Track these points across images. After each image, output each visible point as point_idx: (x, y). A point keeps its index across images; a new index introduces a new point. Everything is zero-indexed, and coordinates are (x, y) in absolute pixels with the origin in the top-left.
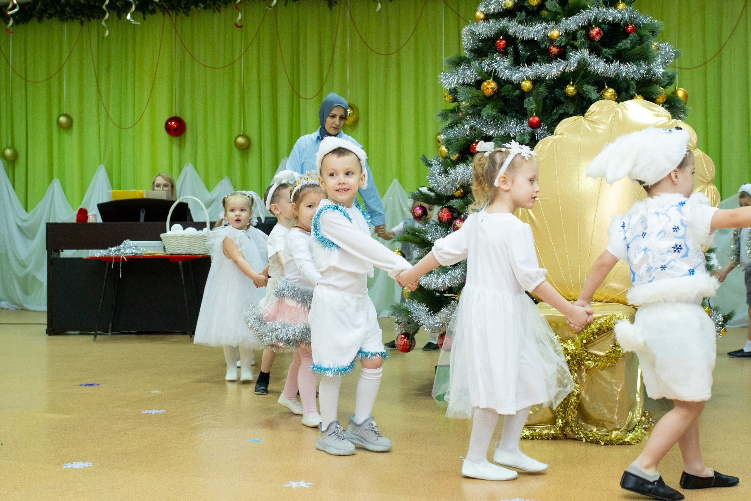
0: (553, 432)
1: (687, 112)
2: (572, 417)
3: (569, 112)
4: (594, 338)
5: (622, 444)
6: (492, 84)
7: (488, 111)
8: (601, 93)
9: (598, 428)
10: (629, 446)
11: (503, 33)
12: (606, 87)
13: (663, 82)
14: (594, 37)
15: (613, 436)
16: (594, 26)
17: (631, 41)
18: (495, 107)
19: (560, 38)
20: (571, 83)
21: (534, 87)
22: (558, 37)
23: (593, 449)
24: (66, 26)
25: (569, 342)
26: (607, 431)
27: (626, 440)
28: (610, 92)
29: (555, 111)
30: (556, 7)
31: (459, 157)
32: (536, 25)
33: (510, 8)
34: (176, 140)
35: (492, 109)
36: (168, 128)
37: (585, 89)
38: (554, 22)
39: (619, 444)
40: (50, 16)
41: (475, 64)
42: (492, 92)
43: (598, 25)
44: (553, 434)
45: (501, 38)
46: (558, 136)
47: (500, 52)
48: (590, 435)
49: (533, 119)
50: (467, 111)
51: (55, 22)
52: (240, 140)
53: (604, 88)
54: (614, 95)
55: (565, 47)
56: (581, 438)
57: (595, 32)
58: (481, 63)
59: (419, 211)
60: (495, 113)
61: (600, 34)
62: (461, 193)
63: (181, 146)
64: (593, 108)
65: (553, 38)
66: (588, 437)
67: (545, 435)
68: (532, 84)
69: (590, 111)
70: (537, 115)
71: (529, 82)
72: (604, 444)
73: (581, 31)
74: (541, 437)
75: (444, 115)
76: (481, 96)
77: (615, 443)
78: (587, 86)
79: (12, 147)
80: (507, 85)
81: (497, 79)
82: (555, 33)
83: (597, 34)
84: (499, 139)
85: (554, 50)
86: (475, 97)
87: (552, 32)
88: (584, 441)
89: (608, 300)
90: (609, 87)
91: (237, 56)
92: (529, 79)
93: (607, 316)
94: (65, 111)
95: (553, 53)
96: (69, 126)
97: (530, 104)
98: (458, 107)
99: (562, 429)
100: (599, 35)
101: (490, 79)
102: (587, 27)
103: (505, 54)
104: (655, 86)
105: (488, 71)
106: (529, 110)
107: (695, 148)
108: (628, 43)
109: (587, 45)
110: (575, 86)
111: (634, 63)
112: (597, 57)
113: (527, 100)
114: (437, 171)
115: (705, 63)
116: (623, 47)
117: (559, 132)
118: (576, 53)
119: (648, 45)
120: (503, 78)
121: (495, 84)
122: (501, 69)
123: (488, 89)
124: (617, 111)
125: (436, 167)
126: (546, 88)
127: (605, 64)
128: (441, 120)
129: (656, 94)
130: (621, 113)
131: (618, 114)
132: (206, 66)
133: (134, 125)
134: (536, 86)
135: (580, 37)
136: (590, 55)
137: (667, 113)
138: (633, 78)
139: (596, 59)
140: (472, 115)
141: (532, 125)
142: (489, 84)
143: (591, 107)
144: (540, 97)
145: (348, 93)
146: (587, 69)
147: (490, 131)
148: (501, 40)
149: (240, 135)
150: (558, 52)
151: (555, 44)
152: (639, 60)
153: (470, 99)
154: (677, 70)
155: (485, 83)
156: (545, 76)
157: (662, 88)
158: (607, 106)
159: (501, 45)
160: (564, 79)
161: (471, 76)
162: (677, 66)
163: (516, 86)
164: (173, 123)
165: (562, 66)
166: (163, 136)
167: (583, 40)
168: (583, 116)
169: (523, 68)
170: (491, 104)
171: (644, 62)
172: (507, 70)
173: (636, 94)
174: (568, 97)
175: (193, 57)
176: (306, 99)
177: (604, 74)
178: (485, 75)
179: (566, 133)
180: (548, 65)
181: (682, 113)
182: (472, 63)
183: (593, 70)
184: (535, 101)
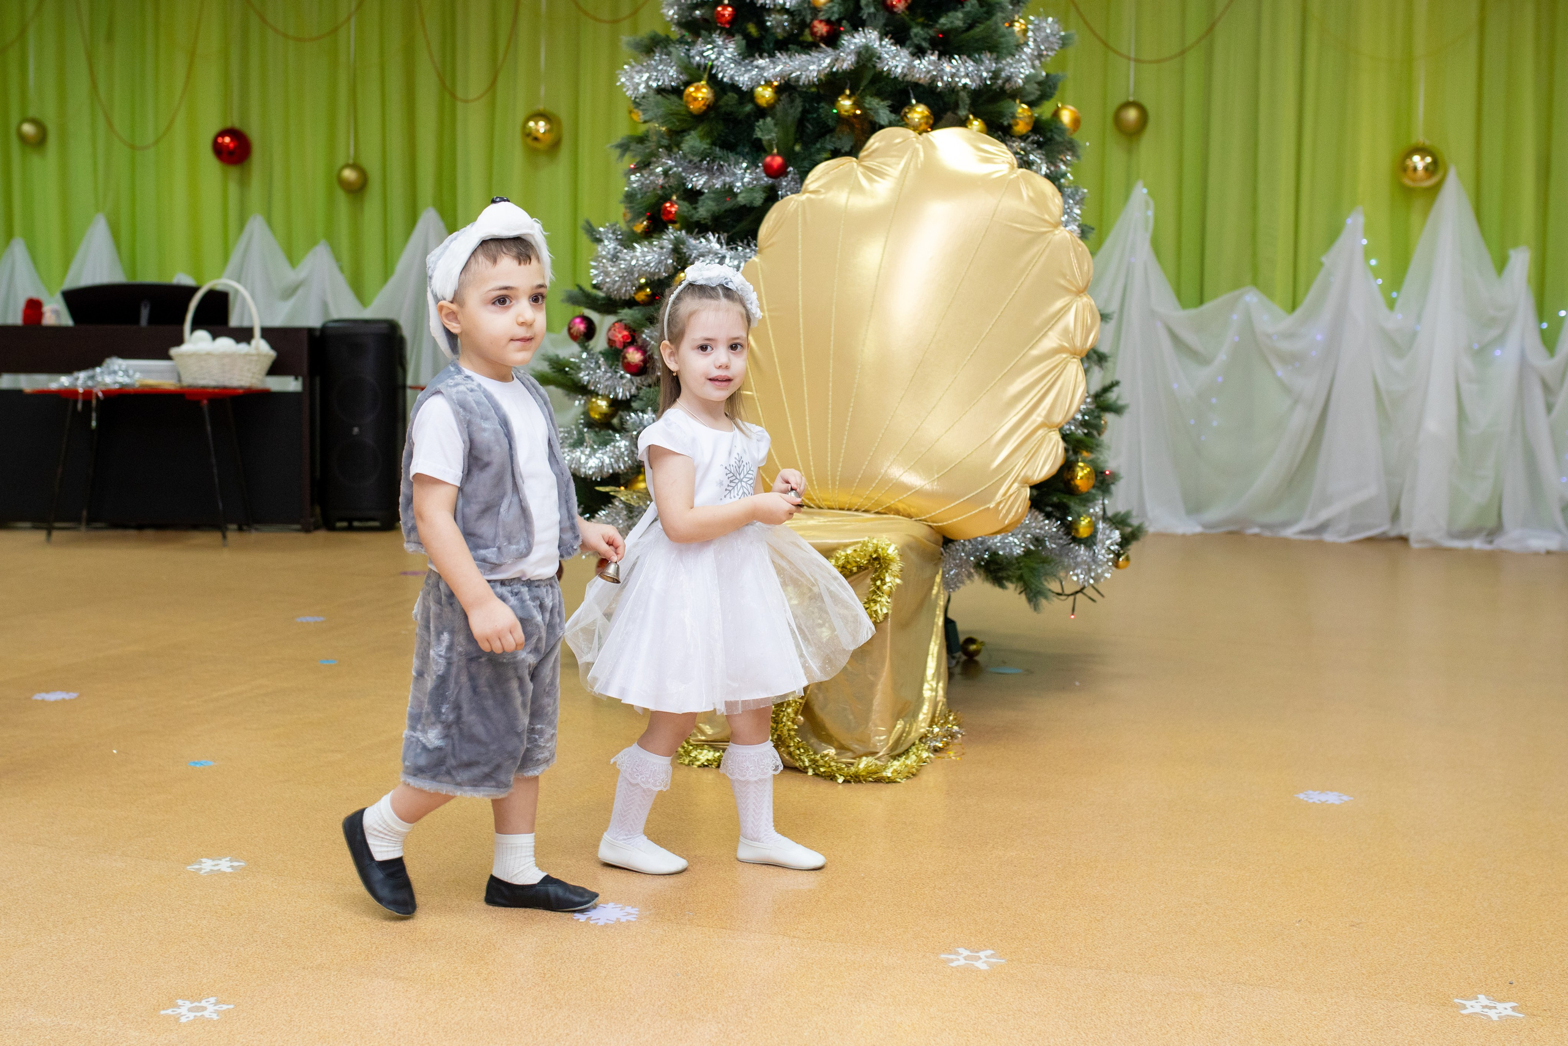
1: (1080, 152)
2: (789, 730)
3: (843, 147)
6: (705, 90)
7: (693, 141)
8: (902, 114)
9: (839, 751)
10: (890, 785)
12: (914, 101)
13: (1030, 94)
15: (862, 766)
17: (967, 14)
18: (708, 134)
19: (830, 5)
20: (848, 92)
21: (779, 100)
22: (825, 5)
23: (824, 788)
26: (854, 756)
27: (884, 774)
28: (919, 112)
29: (818, 145)
31: (648, 227)
34: (234, 172)
35: (702, 138)
36: (219, 150)
37: (867, 106)
41: (680, 51)
42: (704, 105)
45: (726, 2)
46: (807, 195)
47: (722, 29)
48: (821, 762)
49: (772, 161)
50: (659, 141)
52: (349, 174)
53: (909, 103)
54: (927, 117)
55: (839, 21)
56: (806, 768)
58: (689, 49)
59: (581, 327)
60: (707, 147)
61: (906, 0)
62: (647, 296)
63: (244, 183)
64: (875, 141)
65: (818, 5)
66: (817, 766)
68: (776, 93)
69: (867, 149)
70: (779, 154)
71: (770, 90)
72: (844, 781)
75: (624, 147)
76: (684, 113)
77: (865, 780)
78: (872, 99)
80: (730, 93)
81: (714, 81)
84: (712, 195)
85: (821, 28)
86: (672, 114)
88: (810, 772)
89: (880, 509)
90: (919, 102)
91: (343, 15)
92: (768, 83)
93: (857, 543)
94: (32, 113)
95: (817, 35)
96: (39, 142)
97: (766, 131)
100: (903, 2)
101: (699, 81)
103: (729, 33)
104: (1010, 100)
105: (699, 65)
106: (764, 143)
107: (1056, 225)
108: (958, 19)
109: (881, 21)
110: (853, 99)
111: (969, 56)
112: (895, 44)
113: (761, 122)
114: (608, 253)
115: (1183, 53)
116: (949, 26)
117: (812, 187)
118: (856, 35)
119: (996, 23)
120: (725, 80)
121: (709, 89)
122: (723, 63)
123: (696, 99)
124: (916, 150)
125: (610, 245)
126: (798, 102)
127: (911, 58)
128: (622, 155)
129: (1014, 117)
130: (922, 154)
131: (918, 155)
132: (285, 36)
133: (157, 142)
134: (784, 97)
135: (867, 5)
136: (881, 39)
137: (1010, 157)
138: (965, 85)
139: (893, 48)
140: (669, 149)
141: (769, 171)
142: (697, 89)
143: (871, 141)
144: (790, 118)
145: (542, 91)
146: (874, 67)
147: (698, 181)
148: (725, 7)
149: (347, 166)
150: (828, 32)
151: (822, 16)
152: (980, 50)
153: (665, 119)
154: (1132, 64)
155: (691, 89)
156: (798, 78)
157: (1025, 106)
158: (898, 140)
159: (723, 15)
160: (833, 84)
161: (671, 74)
162: (1132, 55)
163: (748, 96)
164: (227, 140)
165: (828, 61)
166: (210, 164)
167: (872, 10)
168: (857, 157)
169: (760, 62)
170: (700, 128)
171: (988, 55)
172: (732, 65)
173: (971, 117)
174: (839, 118)
175: (263, 20)
176: (466, 101)
177: (909, 78)
178: (694, 73)
179: (823, 191)
180: (804, 57)
181: (1069, 153)
182: (672, 49)
183: (885, 69)
184: (775, 124)
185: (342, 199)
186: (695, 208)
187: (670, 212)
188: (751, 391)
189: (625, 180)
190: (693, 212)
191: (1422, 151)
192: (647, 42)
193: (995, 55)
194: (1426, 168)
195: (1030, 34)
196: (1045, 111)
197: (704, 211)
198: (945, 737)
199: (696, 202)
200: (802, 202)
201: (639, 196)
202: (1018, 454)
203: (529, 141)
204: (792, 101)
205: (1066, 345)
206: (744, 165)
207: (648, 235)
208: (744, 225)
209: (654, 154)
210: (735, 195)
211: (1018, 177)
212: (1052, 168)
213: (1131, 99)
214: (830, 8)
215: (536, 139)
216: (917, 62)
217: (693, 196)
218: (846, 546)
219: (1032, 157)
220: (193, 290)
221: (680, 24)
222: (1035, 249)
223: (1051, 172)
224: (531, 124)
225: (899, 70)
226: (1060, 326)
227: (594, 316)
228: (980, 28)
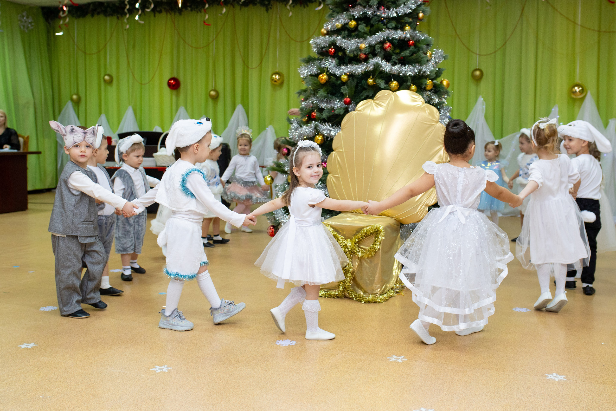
0: (337, 294)
2: (349, 285)
4: (363, 239)
5: (375, 302)
6: (325, 76)
7: (321, 93)
8: (389, 84)
9: (364, 293)
11: (333, 44)
12: (393, 80)
13: (432, 76)
14: (386, 49)
15: (370, 298)
16: (387, 42)
17: (411, 51)
18: (326, 90)
20: (371, 77)
22: (364, 48)
23: (358, 304)
24: (108, 19)
25: (349, 240)
26: (368, 295)
27: (377, 300)
28: (394, 84)
30: (365, 29)
31: (307, 119)
32: (352, 40)
33: (339, 28)
34: (174, 92)
35: (324, 92)
36: (170, 85)
38: (363, 39)
39: (374, 303)
40: (99, 14)
41: (317, 62)
42: (325, 81)
43: (389, 41)
44: (337, 295)
45: (332, 47)
46: (357, 112)
47: (331, 56)
49: (347, 99)
50: (311, 92)
51: (102, 17)
52: (213, 93)
53: (391, 80)
54: (397, 85)
55: (369, 54)
57: (387, 46)
58: (320, 62)
60: (326, 94)
63: (178, 96)
64: (379, 94)
65: (362, 49)
66: (357, 297)
67: (332, 295)
68: (348, 77)
69: (376, 97)
70: (349, 97)
71: (346, 76)
72: (364, 303)
73: (378, 45)
74: (330, 296)
75: (300, 93)
76: (318, 83)
79: (77, 94)
80: (333, 77)
81: (328, 73)
82: (363, 46)
84: (328, 110)
85: (363, 56)
86: (315, 84)
87: (360, 45)
88: (354, 299)
90: (395, 80)
91: (211, 40)
92: (345, 74)
93: (370, 226)
94: (108, 72)
95: (361, 58)
96: (110, 82)
97: (345, 90)
99: (343, 291)
100: (389, 48)
101: (324, 73)
102: (383, 43)
103: (333, 57)
104: (425, 79)
105: (324, 67)
106: (344, 94)
107: (437, 122)
108: (407, 53)
109: (383, 53)
110: (373, 79)
111: (411, 65)
112: (386, 62)
113: (343, 87)
114: (294, 128)
115: (495, 52)
116: (404, 55)
117: (359, 109)
118: (374, 59)
119: (420, 54)
120: (332, 73)
121: (327, 76)
122: (331, 67)
123: (322, 79)
124: (392, 97)
125: (295, 125)
126: (355, 80)
127: (392, 66)
128: (299, 96)
129: (426, 84)
130: (394, 99)
131: (392, 99)
132: (192, 47)
133: (149, 82)
134: (350, 78)
135: (378, 49)
136: (382, 60)
137: (422, 99)
138: (410, 74)
139: (386, 63)
140: (314, 95)
141: (346, 103)
142: (323, 76)
143: (377, 94)
144: (353, 85)
145: (278, 65)
146: (379, 69)
147: (323, 105)
148: (332, 49)
149: (212, 90)
150: (365, 57)
151: (363, 52)
152: (415, 63)
153: (312, 85)
154: (478, 56)
155: (321, 76)
156: (355, 73)
157: (430, 81)
158: (387, 94)
159: (332, 52)
160: (366, 75)
161: (314, 70)
162: (478, 53)
163: (339, 78)
164: (172, 81)
165: (364, 67)
166: (167, 89)
167: (379, 50)
168: (373, 99)
169: (343, 67)
170: (324, 88)
171: (418, 64)
172: (334, 68)
173: (412, 84)
174: (369, 86)
175: (184, 41)
176: (252, 69)
177: (391, 72)
178: (322, 70)
179: (362, 110)
180: (357, 66)
181: (446, 95)
182: (315, 62)
183: (383, 70)
184: (348, 87)
185: (210, 101)
186: (322, 115)
187: (314, 116)
188: (338, 175)
189: (300, 103)
190: (321, 116)
191: (579, 86)
192: (307, 59)
193: (420, 64)
194: (580, 91)
195: (433, 55)
196: (437, 81)
197: (325, 115)
198: (400, 288)
199: (322, 112)
200: (355, 114)
201: (304, 109)
202: (424, 196)
203: (273, 82)
204: (353, 80)
205: (440, 161)
206: (338, 100)
207: (307, 122)
208: (337, 120)
209: (309, 96)
210: (335, 110)
211: (425, 106)
212: (440, 100)
213: (477, 68)
214: (366, 50)
215: (275, 81)
216: (394, 67)
217: (321, 110)
218: (367, 227)
219: (432, 97)
220: (161, 134)
221: (318, 53)
222: (430, 130)
223: (439, 101)
224: (274, 76)
225: (388, 70)
226: (438, 155)
228: (415, 55)
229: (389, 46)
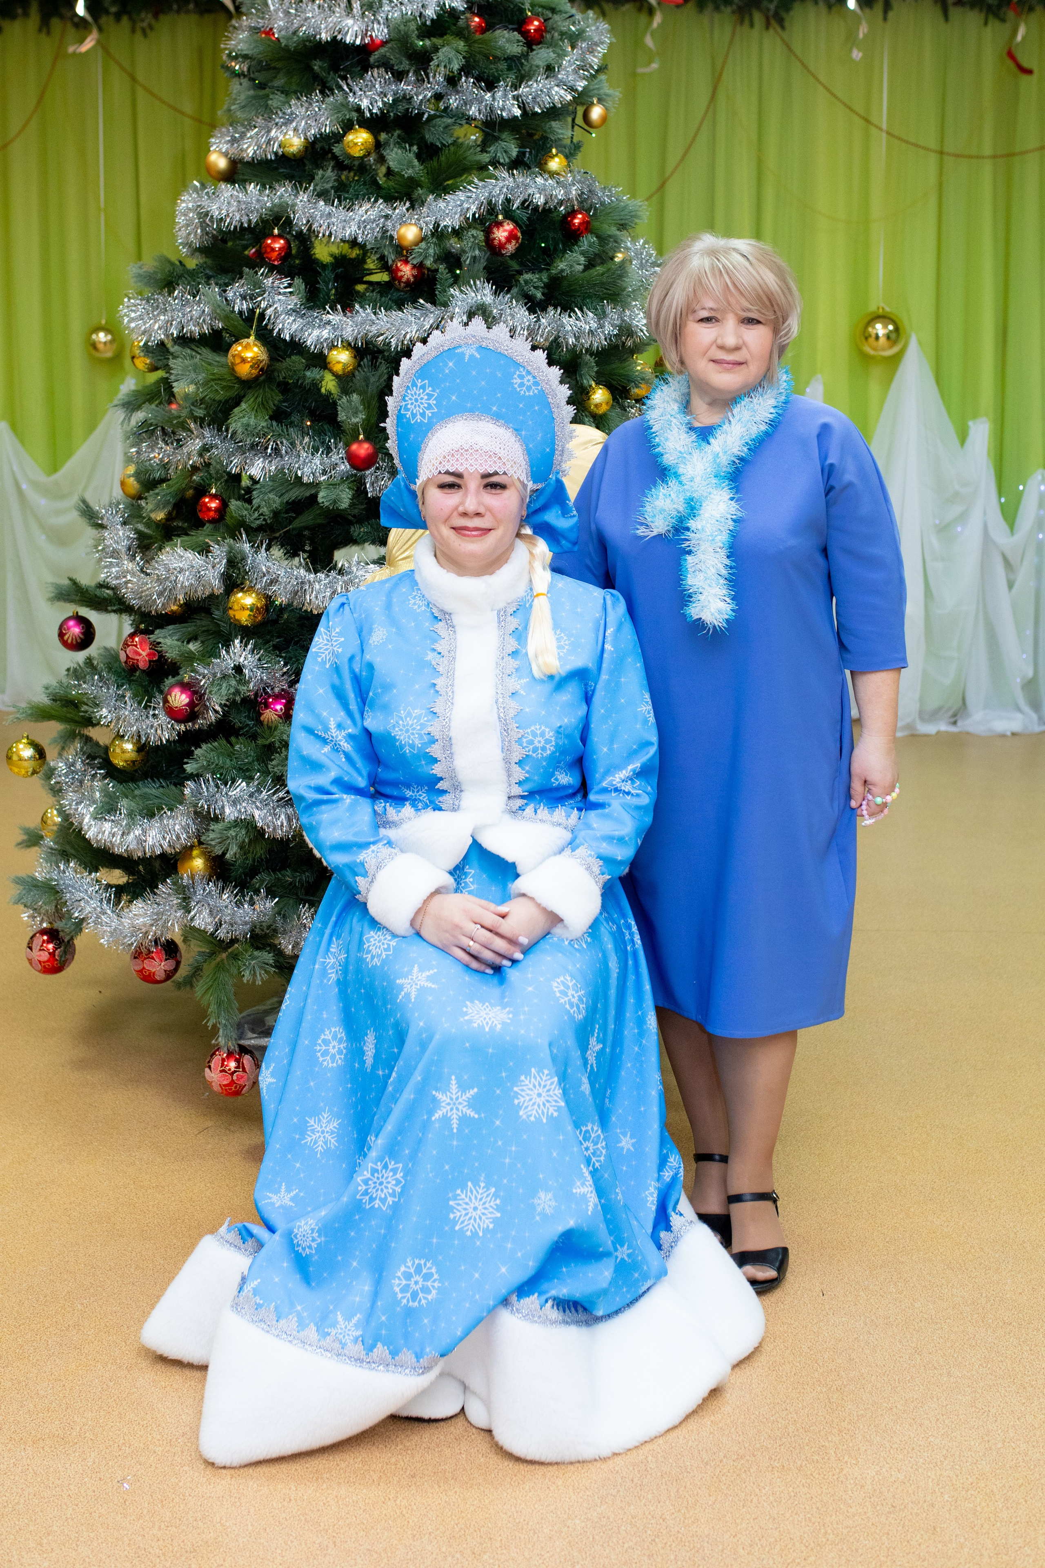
6: (256, 349)
7: (245, 415)
11: (280, 219)
14: (502, 246)
16: (500, 217)
17: (585, 254)
18: (263, 406)
19: (423, 245)
21: (359, 365)
22: (417, 244)
30: (413, 167)
31: (170, 518)
32: (361, 206)
33: (294, 155)
35: (256, 411)
38: (408, 204)
42: (254, 368)
43: (509, 215)
45: (276, 231)
47: (272, 268)
49: (357, 445)
50: (191, 408)
57: (506, 234)
58: (225, 291)
59: (76, 630)
60: (264, 424)
61: (517, 238)
65: (406, 243)
68: (355, 357)
70: (367, 439)
71: (347, 353)
73: (474, 232)
76: (228, 377)
80: (293, 357)
81: (266, 336)
82: (410, 233)
83: (509, 239)
84: (273, 486)
85: (407, 273)
86: (213, 380)
87: (403, 230)
92: (348, 345)
95: (404, 280)
97: (352, 411)
98: (167, 385)
100: (514, 242)
101: (248, 338)
102: (487, 221)
103: (285, 272)
105: (243, 313)
106: (349, 426)
111: (590, 308)
113: (344, 400)
116: (567, 271)
118: (465, 289)
120: (285, 336)
121: (262, 348)
122: (278, 313)
123: (242, 359)
126: (383, 368)
134: (361, 360)
135: (473, 247)
138: (590, 346)
140: (208, 422)
141: (351, 458)
142: (245, 348)
147: (248, 466)
148: (276, 238)
151: (409, 257)
152: (601, 300)
153: (203, 385)
155: (237, 346)
156: (387, 341)
159: (275, 249)
161: (201, 320)
163: (317, 357)
167: (476, 252)
169: (332, 316)
170: (253, 399)
171: (610, 305)
172: (295, 318)
173: (594, 384)
178: (240, 325)
180: (394, 314)
182: (201, 288)
184: (363, 402)
186: (246, 506)
187: (211, 509)
190: (245, 512)
192: (163, 274)
193: (616, 303)
199: (250, 496)
204: (375, 366)
206: (313, 446)
210: (304, 486)
214: (421, 248)
216: (536, 321)
217: (241, 487)
227: (92, 616)
228: (600, 269)
229: (511, 237)
